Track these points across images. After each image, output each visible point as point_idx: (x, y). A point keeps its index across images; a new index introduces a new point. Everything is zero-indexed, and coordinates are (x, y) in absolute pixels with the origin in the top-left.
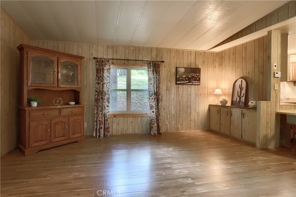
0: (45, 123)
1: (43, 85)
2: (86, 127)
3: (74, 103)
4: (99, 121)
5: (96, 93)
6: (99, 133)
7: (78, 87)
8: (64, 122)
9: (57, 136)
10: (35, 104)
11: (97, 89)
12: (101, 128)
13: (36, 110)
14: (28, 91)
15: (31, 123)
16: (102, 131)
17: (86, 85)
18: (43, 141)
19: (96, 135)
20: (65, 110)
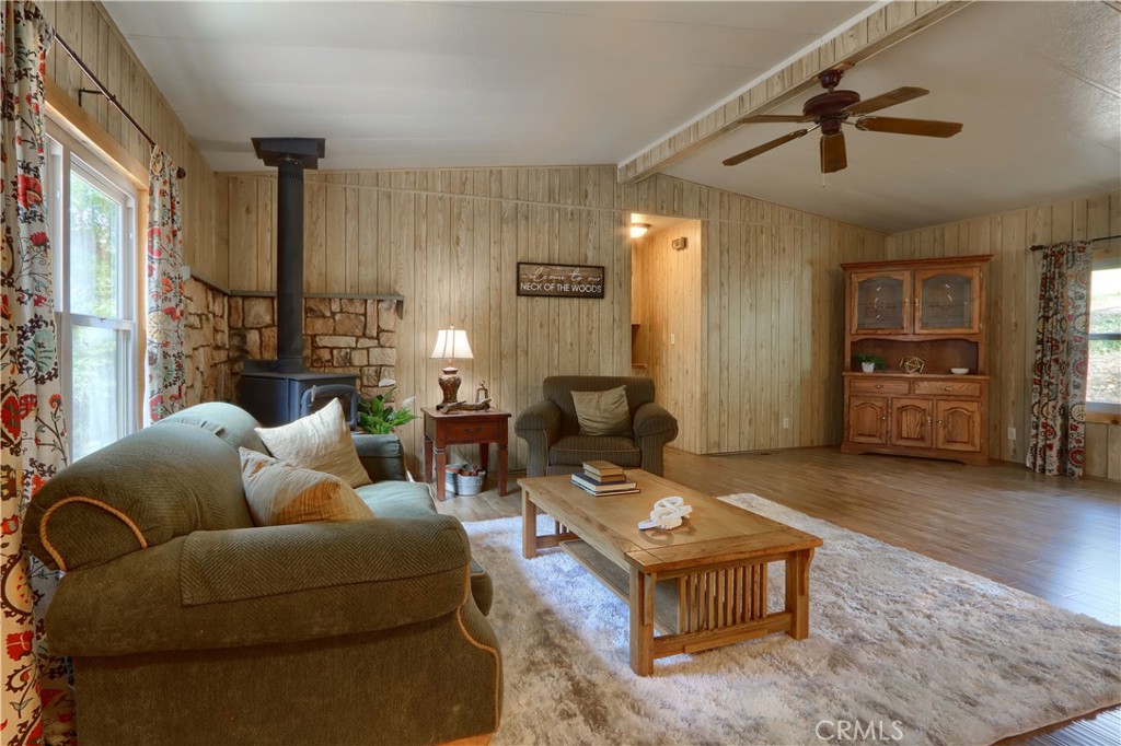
0: (879, 404)
1: (879, 332)
2: (1014, 438)
3: (965, 371)
4: (1043, 427)
5: (1039, 347)
6: (1044, 460)
7: (971, 331)
8: (924, 410)
9: (905, 435)
10: (868, 368)
11: (1041, 336)
12: (1051, 447)
13: (868, 378)
14: (852, 343)
15: (852, 399)
16: (1053, 455)
17: (1016, 325)
18: (874, 436)
19: (1034, 464)
20: (925, 383)
